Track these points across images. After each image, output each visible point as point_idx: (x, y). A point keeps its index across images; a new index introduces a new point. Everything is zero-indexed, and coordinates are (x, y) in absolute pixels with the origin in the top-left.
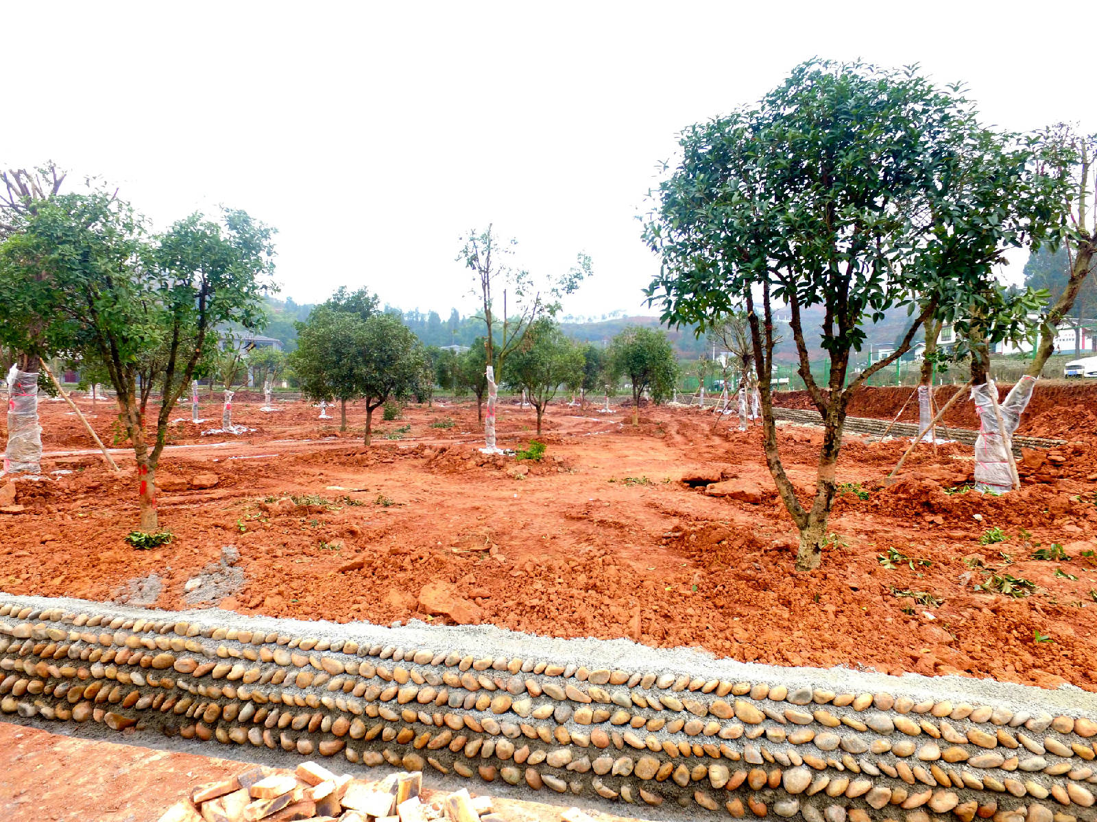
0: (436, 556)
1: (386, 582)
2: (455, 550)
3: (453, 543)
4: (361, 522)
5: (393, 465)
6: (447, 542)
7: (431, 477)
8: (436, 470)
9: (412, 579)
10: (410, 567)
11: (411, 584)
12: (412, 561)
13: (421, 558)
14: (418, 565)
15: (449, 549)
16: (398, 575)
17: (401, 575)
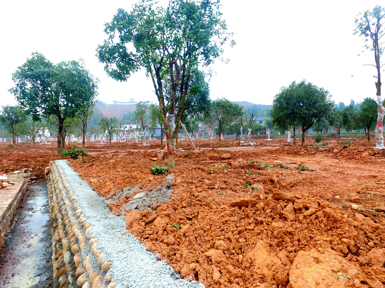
0: (327, 210)
1: (257, 229)
2: (355, 206)
3: (353, 198)
4: (280, 176)
5: (315, 155)
6: (346, 197)
7: (336, 161)
8: (339, 157)
9: (290, 233)
10: (291, 216)
11: (287, 239)
12: (295, 210)
13: (307, 208)
14: (301, 217)
15: (348, 204)
16: (274, 224)
17: (277, 224)
